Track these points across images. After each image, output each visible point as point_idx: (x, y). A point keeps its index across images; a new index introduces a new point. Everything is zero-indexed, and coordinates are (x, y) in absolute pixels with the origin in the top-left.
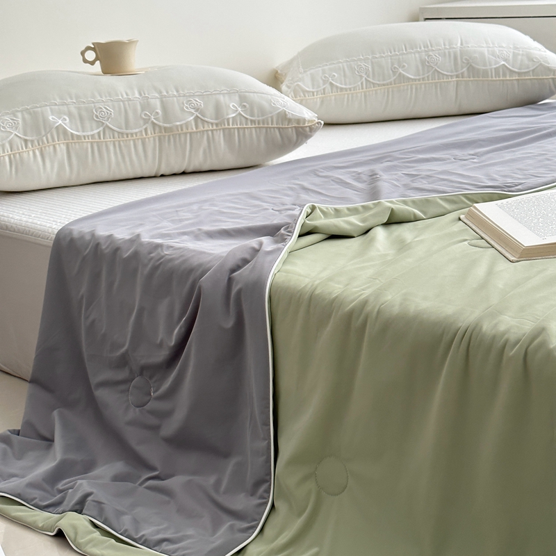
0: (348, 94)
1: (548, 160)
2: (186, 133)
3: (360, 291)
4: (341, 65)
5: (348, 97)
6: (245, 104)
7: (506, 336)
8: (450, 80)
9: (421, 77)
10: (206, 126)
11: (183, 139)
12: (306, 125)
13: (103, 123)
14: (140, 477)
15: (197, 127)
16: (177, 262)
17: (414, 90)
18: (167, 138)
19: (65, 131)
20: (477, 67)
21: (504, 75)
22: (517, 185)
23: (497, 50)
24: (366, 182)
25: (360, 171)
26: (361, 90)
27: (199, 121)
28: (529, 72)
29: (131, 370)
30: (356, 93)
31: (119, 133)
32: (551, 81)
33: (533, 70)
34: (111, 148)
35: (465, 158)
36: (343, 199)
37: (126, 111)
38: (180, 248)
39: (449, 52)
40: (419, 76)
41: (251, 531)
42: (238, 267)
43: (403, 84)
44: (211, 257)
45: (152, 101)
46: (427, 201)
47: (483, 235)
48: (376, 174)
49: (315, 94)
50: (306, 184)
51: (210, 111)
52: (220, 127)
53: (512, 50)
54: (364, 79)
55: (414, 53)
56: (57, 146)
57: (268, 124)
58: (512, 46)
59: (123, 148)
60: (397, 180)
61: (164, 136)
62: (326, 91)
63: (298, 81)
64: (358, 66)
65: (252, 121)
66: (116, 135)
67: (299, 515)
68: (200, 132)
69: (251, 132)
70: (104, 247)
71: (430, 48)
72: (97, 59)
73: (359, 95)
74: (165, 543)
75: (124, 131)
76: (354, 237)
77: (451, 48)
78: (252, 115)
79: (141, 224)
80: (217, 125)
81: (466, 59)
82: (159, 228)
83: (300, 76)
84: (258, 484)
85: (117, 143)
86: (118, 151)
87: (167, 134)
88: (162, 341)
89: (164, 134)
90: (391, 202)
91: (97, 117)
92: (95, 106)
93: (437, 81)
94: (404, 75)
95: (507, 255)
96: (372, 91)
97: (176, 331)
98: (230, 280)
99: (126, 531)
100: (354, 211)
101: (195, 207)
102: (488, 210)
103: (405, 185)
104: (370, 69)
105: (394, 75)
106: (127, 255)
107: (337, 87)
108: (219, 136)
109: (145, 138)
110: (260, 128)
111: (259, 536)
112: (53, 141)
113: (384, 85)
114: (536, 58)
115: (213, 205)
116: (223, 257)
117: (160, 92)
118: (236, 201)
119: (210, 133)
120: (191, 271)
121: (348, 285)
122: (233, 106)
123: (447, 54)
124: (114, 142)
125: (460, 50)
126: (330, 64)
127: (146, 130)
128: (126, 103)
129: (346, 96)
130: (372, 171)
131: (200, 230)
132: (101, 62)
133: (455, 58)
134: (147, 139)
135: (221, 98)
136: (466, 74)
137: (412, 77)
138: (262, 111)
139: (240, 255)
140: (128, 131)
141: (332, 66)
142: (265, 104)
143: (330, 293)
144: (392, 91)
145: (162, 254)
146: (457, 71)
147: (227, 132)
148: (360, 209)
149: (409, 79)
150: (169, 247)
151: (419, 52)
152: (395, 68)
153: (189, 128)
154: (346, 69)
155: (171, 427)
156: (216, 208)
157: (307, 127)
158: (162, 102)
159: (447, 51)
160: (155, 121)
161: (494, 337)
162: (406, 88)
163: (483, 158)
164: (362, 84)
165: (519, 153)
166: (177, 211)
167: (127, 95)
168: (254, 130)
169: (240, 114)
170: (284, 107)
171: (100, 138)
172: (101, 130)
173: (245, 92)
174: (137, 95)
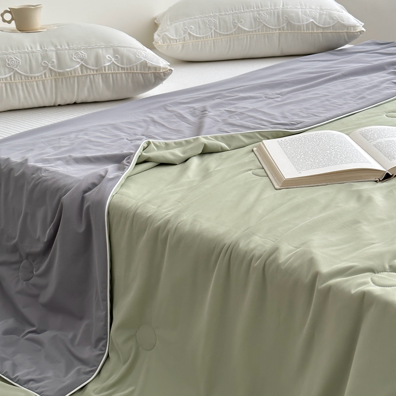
0: (202, 41)
1: (328, 100)
2: (74, 77)
3: (167, 212)
4: (197, 20)
5: (202, 44)
6: (117, 55)
7: (253, 252)
8: (274, 32)
9: (254, 29)
10: (89, 71)
11: (72, 81)
12: (161, 71)
13: (13, 69)
14: (24, 331)
15: (82, 72)
16: (50, 182)
17: (249, 39)
18: (60, 80)
20: (293, 23)
21: (313, 29)
22: (298, 124)
23: (308, 10)
24: (198, 116)
25: (196, 107)
26: (211, 39)
27: (84, 68)
28: (330, 27)
29: (21, 256)
30: (208, 41)
31: (25, 76)
32: (345, 34)
33: (333, 26)
34: (20, 87)
35: (272, 97)
36: (178, 131)
37: (30, 60)
38: (53, 172)
39: (274, 12)
40: (252, 28)
41: (92, 374)
42: (89, 189)
43: (241, 35)
44: (73, 180)
45: (50, 53)
46: (232, 136)
47: (264, 166)
48: (206, 111)
49: (178, 41)
50: (156, 117)
51: (92, 60)
52: (99, 72)
53: (318, 11)
54: (213, 30)
55: (249, 12)
57: (134, 70)
58: (318, 8)
59: (29, 87)
60: (219, 116)
61: (59, 79)
62: (186, 39)
63: (165, 31)
64: (209, 21)
65: (122, 68)
66: (23, 78)
67: (124, 363)
68: (84, 76)
69: (122, 77)
70: (3, 167)
71: (260, 8)
72: (12, 19)
73: (210, 42)
74: (31, 382)
75: (29, 75)
76: (176, 165)
77: (275, 9)
78: (122, 63)
79: (32, 150)
80: (97, 71)
81: (286, 17)
82: (42, 154)
83: (167, 27)
84: (99, 340)
85: (24, 84)
86: (25, 89)
87: (60, 77)
88: (39, 238)
89: (58, 77)
90: (206, 138)
91: (9, 65)
92: (7, 57)
93: (265, 33)
94: (241, 28)
95: (275, 184)
96: (219, 39)
97: (48, 231)
98: (83, 199)
99: (6, 372)
100: (179, 145)
101: (73, 136)
102: (271, 146)
103: (224, 120)
104: (217, 23)
105: (235, 28)
106: (18, 174)
107: (194, 36)
108: (99, 79)
109: (44, 80)
110: (128, 73)
111: (97, 377)
113: (227, 35)
114: (335, 17)
115: (86, 134)
116: (80, 180)
117: (56, 46)
118: (104, 131)
119: (92, 76)
120: (58, 189)
121: (160, 206)
122: (109, 57)
123: (273, 13)
124: (22, 83)
125: (282, 10)
126: (189, 19)
127: (45, 74)
128: (31, 54)
129: (200, 42)
130: (204, 107)
131: (70, 156)
132: (15, 21)
133: (278, 16)
134: (46, 81)
135: (100, 51)
136: (285, 28)
137: (247, 30)
138: (130, 61)
139: (91, 181)
140: (32, 75)
141: (190, 20)
142: (132, 56)
143: (147, 213)
144: (233, 39)
145: (41, 175)
146: (279, 26)
147: (104, 76)
148: (184, 142)
149: (245, 30)
150: (46, 170)
151: (252, 11)
152: (235, 23)
153: (77, 73)
154: (200, 22)
155: (46, 296)
156: (87, 137)
157: (161, 72)
158: (57, 55)
159: (272, 11)
160: (51, 68)
161: (246, 252)
162: (243, 37)
163: (285, 97)
164: (212, 34)
165: (310, 93)
166: (60, 139)
167: (31, 48)
168: (123, 75)
169: (113, 63)
170: (146, 58)
171: (11, 80)
172: (12, 73)
173: (118, 47)
174: (39, 48)
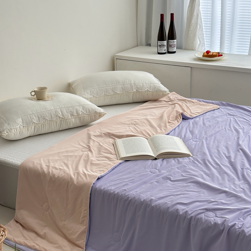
2: (68, 119)
4: (96, 89)
6: (84, 109)
9: (122, 93)
10: (74, 117)
12: (102, 114)
13: (45, 118)
17: (119, 97)
19: (34, 123)
21: (147, 92)
23: (145, 84)
27: (72, 115)
30: (101, 98)
32: (162, 94)
34: (47, 125)
37: (51, 113)
39: (130, 85)
43: (116, 95)
45: (58, 110)
51: (75, 112)
53: (150, 84)
54: (104, 93)
55: (119, 85)
56: (32, 127)
57: (91, 114)
65: (86, 114)
66: (49, 121)
68: (72, 118)
69: (86, 118)
71: (124, 83)
72: (35, 94)
75: (51, 120)
77: (131, 83)
78: (87, 112)
80: (77, 116)
81: (135, 87)
83: (83, 93)
85: (49, 124)
89: (62, 119)
91: (43, 117)
92: (42, 113)
93: (127, 94)
94: (116, 92)
96: (106, 97)
104: (105, 90)
105: (113, 92)
107: (95, 97)
108: (77, 119)
110: (89, 116)
112: (31, 125)
113: (110, 95)
117: (60, 107)
122: (81, 110)
127: (57, 119)
128: (51, 111)
133: (132, 86)
134: (57, 121)
135: (77, 107)
140: (52, 120)
141: (93, 89)
142: (90, 109)
146: (133, 91)
147: (80, 118)
149: (118, 93)
152: (113, 90)
153: (69, 117)
154: (98, 90)
158: (61, 110)
164: (103, 95)
167: (50, 109)
171: (44, 123)
172: (44, 120)
173: (84, 105)
174: (53, 108)
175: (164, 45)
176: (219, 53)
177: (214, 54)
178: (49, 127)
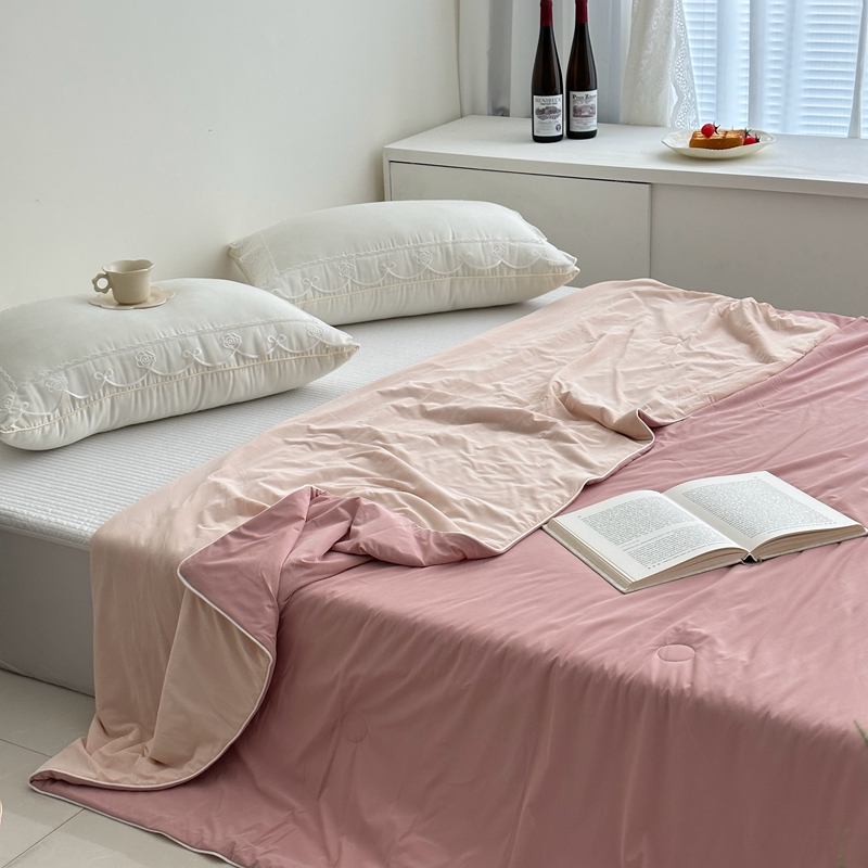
0: (332, 299)
2: (229, 371)
4: (322, 265)
5: (333, 302)
6: (282, 335)
8: (444, 279)
9: (412, 277)
10: (247, 362)
11: (226, 375)
12: (345, 351)
13: (147, 370)
15: (238, 363)
17: (405, 290)
18: (210, 376)
19: (110, 385)
26: (347, 294)
27: (240, 357)
28: (527, 269)
30: (342, 297)
31: (162, 376)
34: (155, 393)
39: (441, 248)
40: (410, 275)
43: (392, 286)
45: (190, 339)
51: (250, 346)
52: (261, 363)
53: (508, 243)
54: (349, 280)
55: (403, 250)
56: (104, 400)
57: (307, 354)
58: (507, 239)
59: (166, 392)
62: (308, 296)
64: (341, 265)
65: (291, 353)
66: (159, 379)
68: (242, 368)
69: (291, 366)
71: (420, 243)
72: (109, 286)
73: (345, 299)
75: (167, 373)
77: (442, 243)
78: (291, 348)
80: (257, 359)
81: (459, 257)
85: (160, 388)
86: (161, 395)
87: (209, 373)
91: (140, 364)
92: (136, 352)
93: (429, 280)
94: (393, 276)
96: (359, 293)
104: (355, 269)
105: (382, 276)
107: (320, 292)
108: (260, 372)
109: (188, 378)
110: (299, 359)
112: (100, 397)
114: (534, 253)
117: (196, 328)
119: (252, 369)
122: (271, 338)
123: (439, 250)
124: (157, 387)
125: (454, 248)
126: (310, 265)
127: (189, 371)
128: (165, 343)
132: (113, 290)
133: (448, 254)
135: (257, 329)
136: (460, 272)
137: (402, 278)
138: (300, 343)
140: (172, 374)
141: (312, 267)
142: (302, 334)
144: (381, 293)
146: (450, 270)
147: (268, 366)
149: (398, 279)
151: (408, 248)
152: (382, 267)
153: (232, 365)
154: (328, 268)
158: (200, 339)
159: (438, 247)
160: (197, 361)
162: (396, 289)
164: (348, 286)
167: (164, 335)
168: (293, 362)
169: (279, 347)
170: (321, 335)
171: (144, 386)
172: (145, 377)
173: (281, 321)
174: (174, 334)
175: (554, 111)
176: (746, 133)
177: (728, 136)
178: (162, 400)
